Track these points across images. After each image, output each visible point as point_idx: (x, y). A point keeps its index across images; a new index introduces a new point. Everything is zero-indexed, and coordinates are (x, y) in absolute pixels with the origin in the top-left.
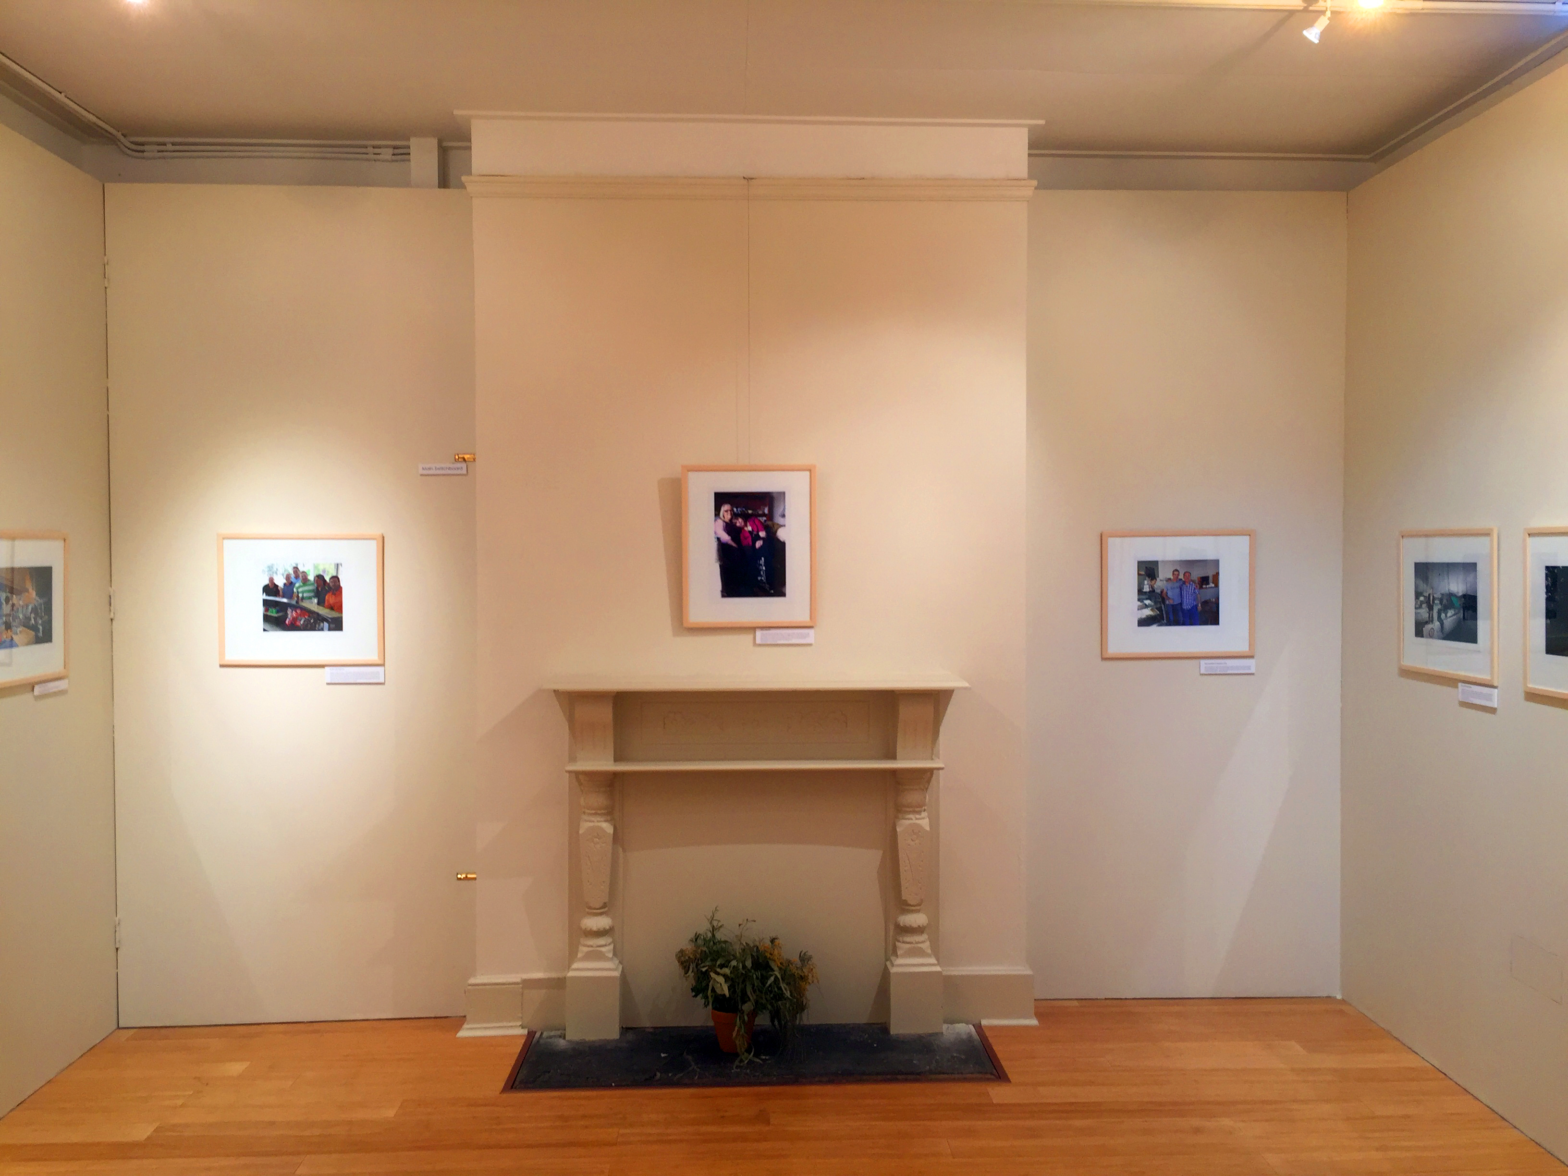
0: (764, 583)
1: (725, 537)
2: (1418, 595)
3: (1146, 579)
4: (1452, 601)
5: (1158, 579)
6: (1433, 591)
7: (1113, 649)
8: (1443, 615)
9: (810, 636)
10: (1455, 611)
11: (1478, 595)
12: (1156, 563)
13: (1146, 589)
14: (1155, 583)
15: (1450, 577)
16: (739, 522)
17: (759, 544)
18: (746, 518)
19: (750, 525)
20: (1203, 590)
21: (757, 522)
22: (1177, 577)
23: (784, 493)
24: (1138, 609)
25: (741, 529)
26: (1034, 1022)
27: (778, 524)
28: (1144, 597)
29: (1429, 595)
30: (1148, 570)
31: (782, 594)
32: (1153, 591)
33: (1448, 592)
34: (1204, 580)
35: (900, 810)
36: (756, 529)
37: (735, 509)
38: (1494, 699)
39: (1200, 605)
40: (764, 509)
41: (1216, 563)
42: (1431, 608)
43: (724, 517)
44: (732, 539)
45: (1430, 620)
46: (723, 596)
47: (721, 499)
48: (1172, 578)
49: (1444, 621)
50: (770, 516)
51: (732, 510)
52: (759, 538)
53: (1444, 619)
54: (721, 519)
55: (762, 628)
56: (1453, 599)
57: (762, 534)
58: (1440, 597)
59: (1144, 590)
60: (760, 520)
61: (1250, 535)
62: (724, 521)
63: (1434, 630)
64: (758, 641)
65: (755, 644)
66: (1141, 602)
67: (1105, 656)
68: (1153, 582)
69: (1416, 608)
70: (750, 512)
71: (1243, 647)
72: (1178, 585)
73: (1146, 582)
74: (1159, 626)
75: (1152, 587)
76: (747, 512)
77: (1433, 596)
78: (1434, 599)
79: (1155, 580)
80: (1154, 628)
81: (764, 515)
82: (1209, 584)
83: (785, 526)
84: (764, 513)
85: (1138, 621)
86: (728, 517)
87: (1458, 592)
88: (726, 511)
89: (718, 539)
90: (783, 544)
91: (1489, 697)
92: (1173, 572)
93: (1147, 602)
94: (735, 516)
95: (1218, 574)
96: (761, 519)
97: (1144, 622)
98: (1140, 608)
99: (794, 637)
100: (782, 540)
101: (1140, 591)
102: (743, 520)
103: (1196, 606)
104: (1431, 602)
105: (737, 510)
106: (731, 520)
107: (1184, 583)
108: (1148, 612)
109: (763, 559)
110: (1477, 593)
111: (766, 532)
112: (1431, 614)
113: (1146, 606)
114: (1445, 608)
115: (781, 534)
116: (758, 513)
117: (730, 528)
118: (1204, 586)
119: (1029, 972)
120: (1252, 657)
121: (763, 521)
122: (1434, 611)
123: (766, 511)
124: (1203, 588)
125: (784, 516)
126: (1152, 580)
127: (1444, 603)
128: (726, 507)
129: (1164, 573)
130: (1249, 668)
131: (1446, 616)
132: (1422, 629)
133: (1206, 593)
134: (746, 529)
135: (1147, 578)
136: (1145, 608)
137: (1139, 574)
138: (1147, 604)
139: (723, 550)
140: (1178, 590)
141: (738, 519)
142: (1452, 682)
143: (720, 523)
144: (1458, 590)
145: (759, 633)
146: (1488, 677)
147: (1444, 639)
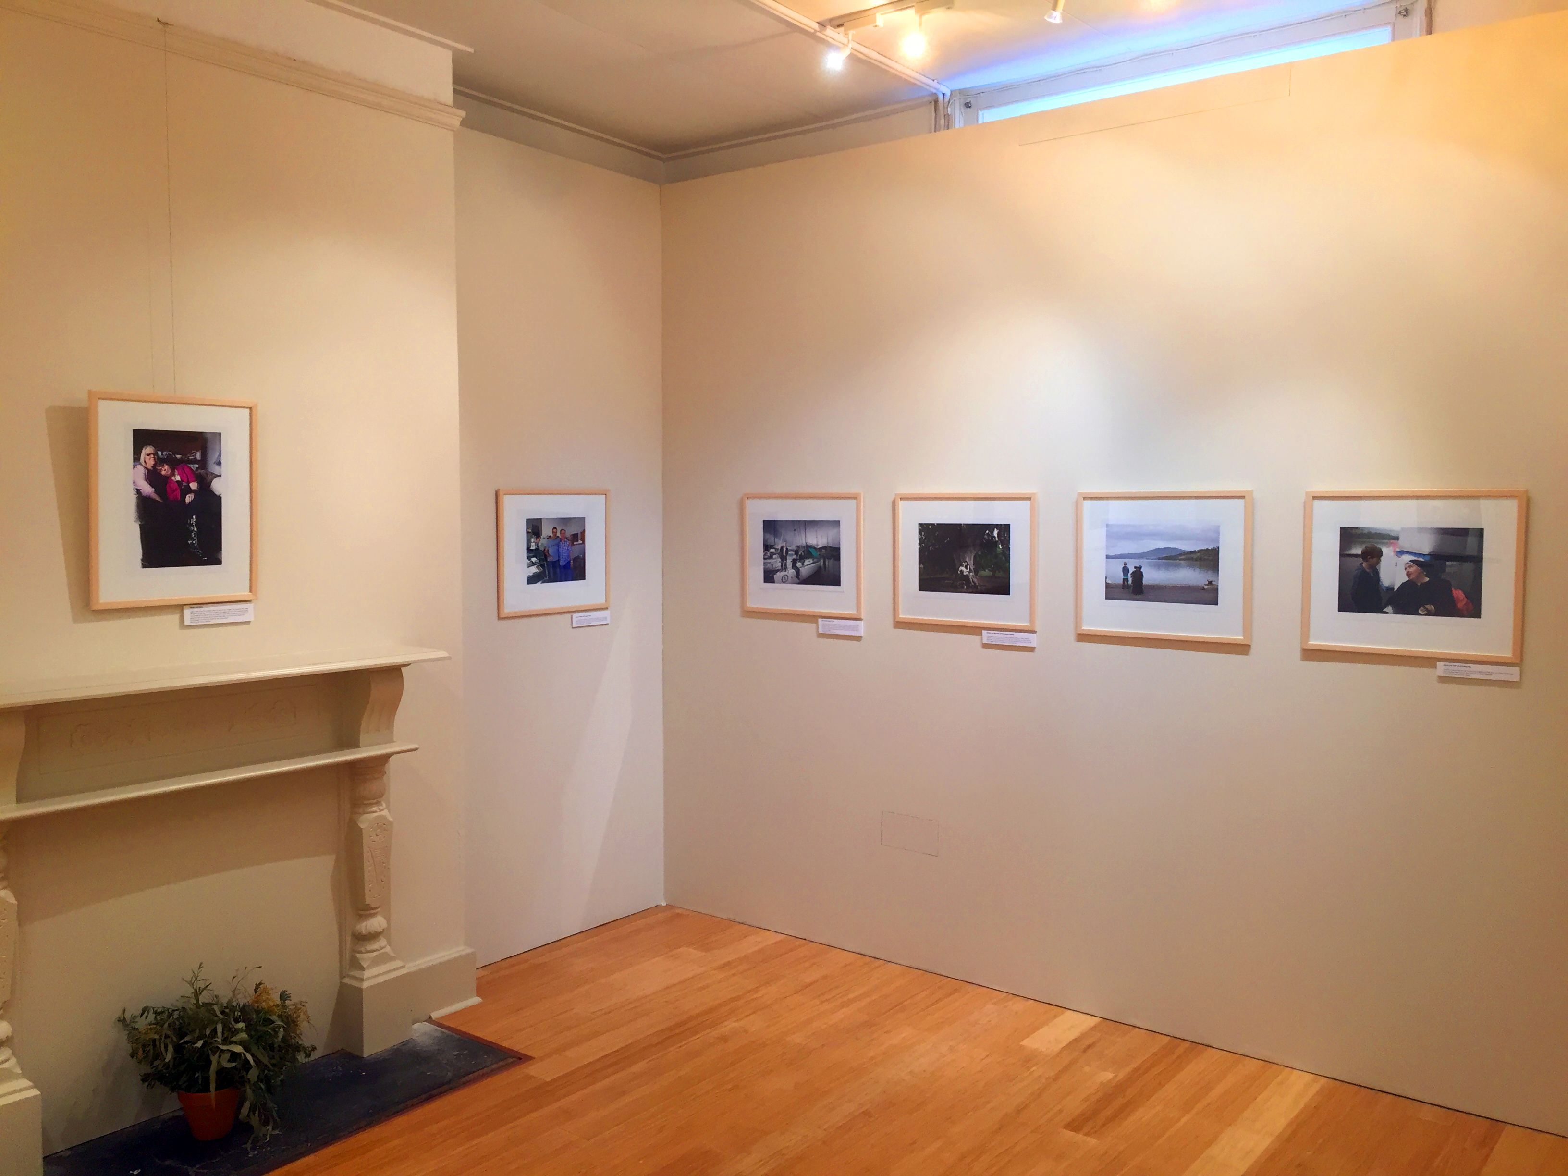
0: (195, 548)
1: (148, 489)
2: (767, 547)
3: (532, 538)
4: (809, 551)
5: (541, 536)
6: (786, 544)
7: (507, 610)
8: (799, 564)
9: (249, 612)
10: (813, 560)
11: (841, 547)
12: (539, 521)
13: (533, 547)
14: (539, 541)
15: (807, 530)
16: (165, 470)
17: (189, 498)
18: (174, 465)
19: (179, 474)
20: (574, 547)
21: (187, 470)
22: (556, 535)
23: (220, 434)
24: (527, 567)
25: (167, 478)
26: (476, 1000)
27: (212, 474)
28: (531, 555)
29: (782, 548)
30: (534, 528)
31: (218, 562)
32: (537, 549)
33: (804, 544)
34: (575, 537)
35: (359, 804)
36: (186, 479)
37: (160, 453)
38: (861, 628)
39: (572, 561)
40: (196, 454)
41: (582, 520)
42: (783, 558)
43: (145, 462)
44: (156, 492)
45: (784, 568)
46: (144, 566)
47: (142, 438)
48: (552, 535)
49: (800, 569)
50: (203, 463)
51: (155, 454)
52: (191, 491)
53: (801, 567)
54: (141, 464)
55: (192, 605)
56: (811, 550)
57: (194, 486)
58: (795, 548)
59: (531, 548)
60: (190, 468)
61: (606, 494)
62: (146, 468)
63: (788, 577)
64: (187, 622)
65: (182, 626)
66: (529, 560)
67: (502, 616)
68: (538, 539)
69: (765, 559)
70: (178, 456)
71: (601, 601)
72: (556, 542)
73: (533, 540)
74: (543, 583)
75: (537, 545)
76: (174, 456)
77: (787, 549)
78: (787, 550)
79: (539, 538)
80: (539, 585)
81: (195, 461)
82: (578, 541)
83: (220, 476)
84: (196, 458)
85: (527, 578)
86: (151, 462)
87: (817, 545)
88: (148, 455)
89: (138, 491)
90: (219, 499)
91: (856, 628)
92: (553, 529)
93: (534, 560)
94: (159, 461)
95: (584, 531)
96: (191, 466)
97: (532, 580)
98: (529, 566)
99: (230, 613)
100: (217, 493)
101: (528, 550)
102: (169, 466)
103: (569, 562)
104: (784, 554)
105: (162, 455)
106: (154, 466)
107: (561, 540)
108: (534, 570)
109: (194, 517)
110: (840, 545)
111: (198, 483)
112: (784, 564)
113: (533, 564)
114: (802, 559)
115: (217, 486)
116: (188, 458)
117: (152, 476)
118: (575, 543)
119: (469, 951)
120: (607, 608)
121: (194, 469)
122: (788, 560)
123: (198, 456)
124: (575, 545)
125: (219, 463)
126: (537, 538)
127: (800, 554)
128: (148, 450)
129: (546, 531)
130: (606, 618)
131: (803, 564)
132: (773, 576)
133: (575, 552)
134: (173, 478)
135: (533, 536)
136: (532, 566)
137: (527, 532)
138: (534, 561)
139: (144, 505)
140: (556, 547)
141: (163, 466)
142: (812, 618)
143: (141, 471)
144: (817, 542)
145: (187, 612)
146: (855, 612)
147: (799, 583)
